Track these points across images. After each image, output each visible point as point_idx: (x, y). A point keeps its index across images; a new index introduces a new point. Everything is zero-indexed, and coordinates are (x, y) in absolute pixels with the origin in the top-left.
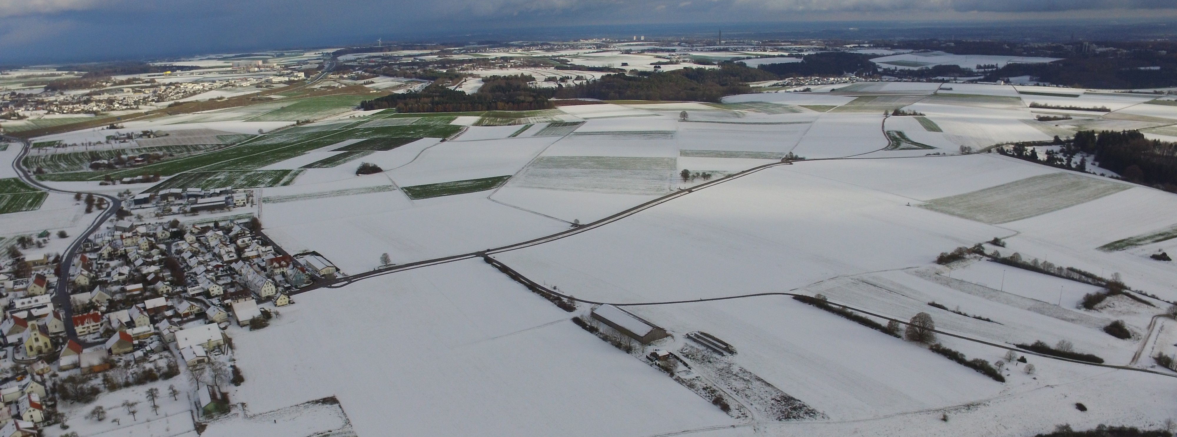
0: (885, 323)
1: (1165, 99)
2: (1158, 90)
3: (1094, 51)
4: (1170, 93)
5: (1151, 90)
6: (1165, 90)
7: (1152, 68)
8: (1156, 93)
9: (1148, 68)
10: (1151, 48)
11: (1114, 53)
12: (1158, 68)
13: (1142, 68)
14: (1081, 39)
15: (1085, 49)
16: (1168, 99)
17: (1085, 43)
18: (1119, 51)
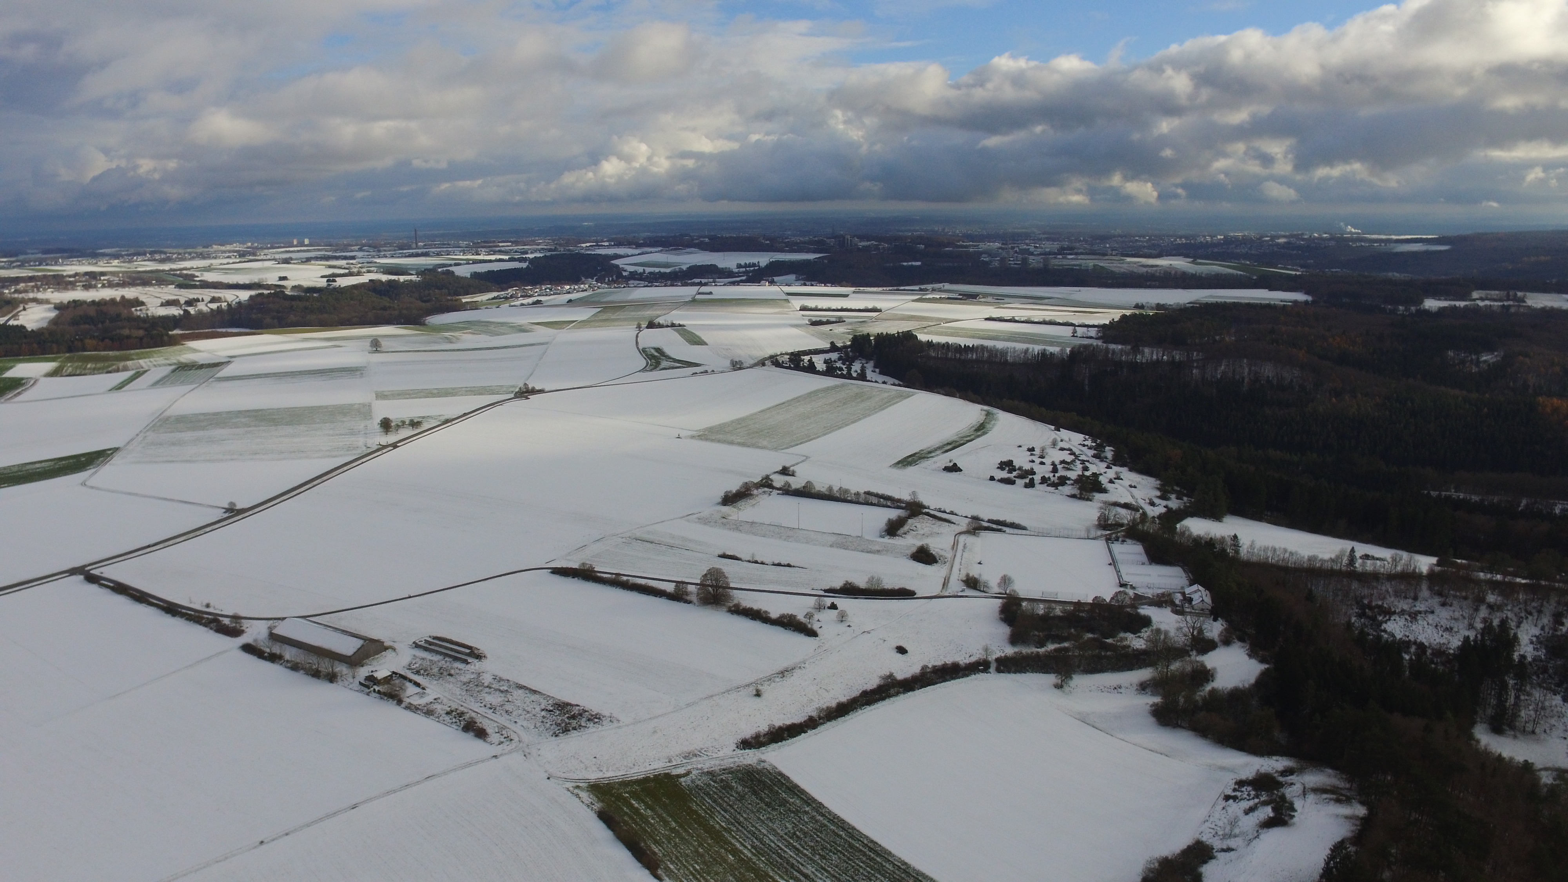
0: (670, 588)
1: (930, 296)
2: (923, 287)
3: (856, 245)
4: (933, 290)
5: (917, 288)
6: (929, 287)
7: (914, 263)
8: (921, 290)
9: (910, 263)
10: (910, 242)
11: (877, 248)
12: (919, 263)
13: (905, 264)
14: (842, 233)
15: (848, 243)
16: (934, 296)
17: (846, 237)
18: (881, 245)
